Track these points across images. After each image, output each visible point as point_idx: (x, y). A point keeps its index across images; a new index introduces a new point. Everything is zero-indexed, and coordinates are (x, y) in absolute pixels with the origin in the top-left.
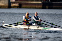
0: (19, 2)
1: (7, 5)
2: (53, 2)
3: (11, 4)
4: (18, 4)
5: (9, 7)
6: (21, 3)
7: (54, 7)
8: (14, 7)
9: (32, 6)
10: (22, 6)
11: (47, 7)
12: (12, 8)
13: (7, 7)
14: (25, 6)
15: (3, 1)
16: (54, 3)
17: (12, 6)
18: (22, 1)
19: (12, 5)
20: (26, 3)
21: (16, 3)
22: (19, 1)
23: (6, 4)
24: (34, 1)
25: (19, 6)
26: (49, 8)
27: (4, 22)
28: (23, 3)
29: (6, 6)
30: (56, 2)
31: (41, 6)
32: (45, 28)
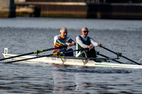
0: (35, 3)
1: (8, 10)
2: (113, 4)
3: (15, 8)
4: (32, 8)
5: (13, 14)
6: (40, 5)
7: (114, 14)
8: (24, 15)
9: (65, 12)
10: (42, 13)
11: (99, 14)
12: (18, 16)
13: (7, 15)
14: (47, 12)
17: (19, 13)
19: (17, 10)
21: (28, 5)
23: (6, 8)
25: (34, 13)
26: (104, 17)
28: (44, 5)
29: (5, 13)
31: (85, 13)
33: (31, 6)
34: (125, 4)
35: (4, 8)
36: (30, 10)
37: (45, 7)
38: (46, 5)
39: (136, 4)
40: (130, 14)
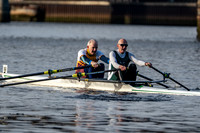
0: (37, 2)
3: (10, 9)
4: (34, 9)
6: (44, 5)
7: (150, 17)
8: (22, 18)
9: (80, 15)
10: (48, 15)
11: (127, 18)
14: (55, 15)
16: (150, 7)
17: (14, 16)
19: (13, 12)
20: (59, 6)
21: (27, 5)
25: (36, 16)
26: (135, 22)
31: (107, 16)
33: (31, 6)
34: (165, 4)
36: (30, 12)
37: (52, 8)
38: (54, 5)
39: (180, 4)
40: (171, 18)
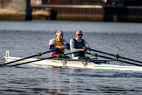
0: (51, 6)
1: (24, 13)
3: (31, 11)
4: (49, 11)
5: (29, 17)
6: (56, 8)
7: (130, 17)
8: (40, 18)
9: (81, 15)
10: (58, 15)
11: (115, 17)
13: (23, 18)
14: (64, 15)
15: (14, 5)
16: (132, 9)
17: (35, 16)
18: (59, 4)
19: (34, 13)
20: (66, 8)
21: (44, 8)
22: (50, 4)
23: (22, 11)
24: (85, 4)
27: (8, 52)
28: (60, 8)
29: (22, 15)
30: (136, 7)
31: (101, 16)
32: (102, 65)
33: (47, 9)
35: (20, 11)
36: (46, 13)
37: (62, 10)
38: (63, 8)
